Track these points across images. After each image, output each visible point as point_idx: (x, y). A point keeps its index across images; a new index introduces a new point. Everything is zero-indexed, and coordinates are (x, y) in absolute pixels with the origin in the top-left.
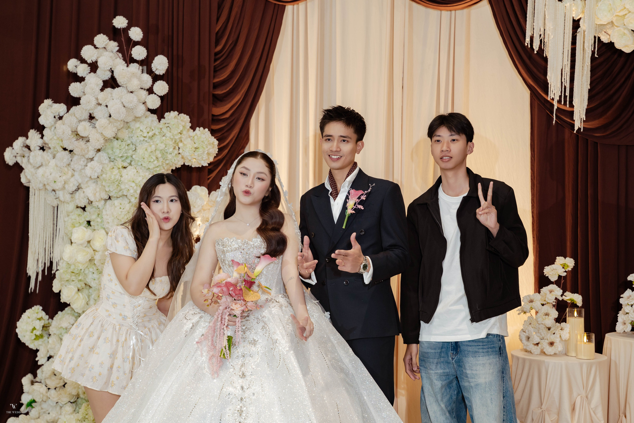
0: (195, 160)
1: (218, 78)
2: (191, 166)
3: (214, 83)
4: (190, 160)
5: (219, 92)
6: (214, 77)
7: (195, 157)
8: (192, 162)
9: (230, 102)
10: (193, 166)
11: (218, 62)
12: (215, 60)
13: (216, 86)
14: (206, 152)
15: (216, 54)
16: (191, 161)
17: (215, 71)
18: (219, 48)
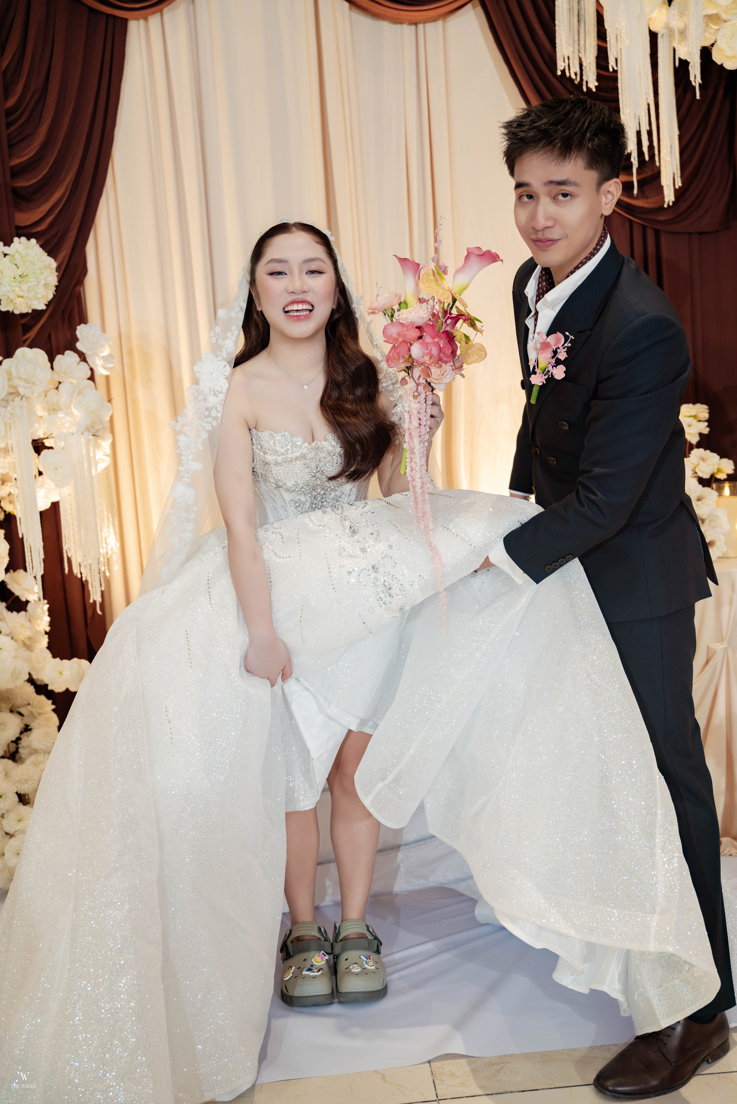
0: (20, 299)
1: (19, 157)
2: (13, 312)
3: (11, 167)
4: (12, 300)
5: (22, 183)
6: (11, 157)
7: (21, 294)
8: (15, 303)
9: (47, 200)
10: (17, 312)
11: (13, 128)
12: (9, 125)
13: (17, 173)
14: (43, 282)
15: (9, 113)
16: (14, 301)
17: (10, 147)
18: (11, 102)
